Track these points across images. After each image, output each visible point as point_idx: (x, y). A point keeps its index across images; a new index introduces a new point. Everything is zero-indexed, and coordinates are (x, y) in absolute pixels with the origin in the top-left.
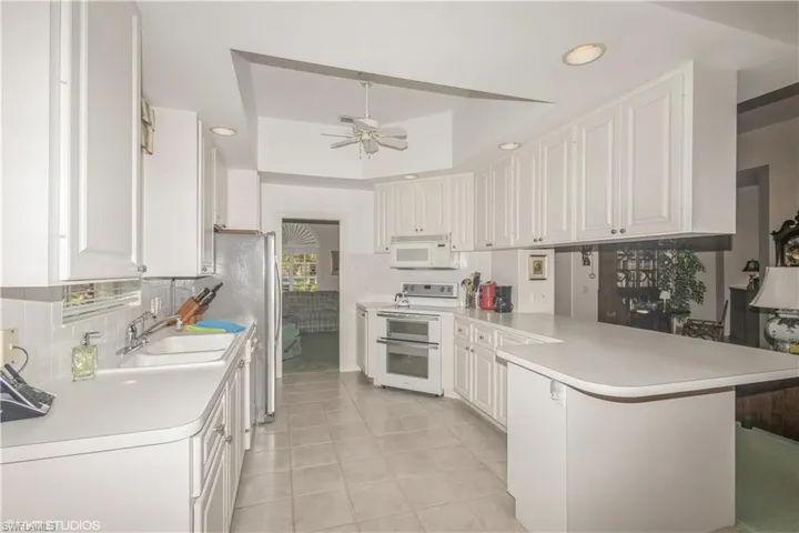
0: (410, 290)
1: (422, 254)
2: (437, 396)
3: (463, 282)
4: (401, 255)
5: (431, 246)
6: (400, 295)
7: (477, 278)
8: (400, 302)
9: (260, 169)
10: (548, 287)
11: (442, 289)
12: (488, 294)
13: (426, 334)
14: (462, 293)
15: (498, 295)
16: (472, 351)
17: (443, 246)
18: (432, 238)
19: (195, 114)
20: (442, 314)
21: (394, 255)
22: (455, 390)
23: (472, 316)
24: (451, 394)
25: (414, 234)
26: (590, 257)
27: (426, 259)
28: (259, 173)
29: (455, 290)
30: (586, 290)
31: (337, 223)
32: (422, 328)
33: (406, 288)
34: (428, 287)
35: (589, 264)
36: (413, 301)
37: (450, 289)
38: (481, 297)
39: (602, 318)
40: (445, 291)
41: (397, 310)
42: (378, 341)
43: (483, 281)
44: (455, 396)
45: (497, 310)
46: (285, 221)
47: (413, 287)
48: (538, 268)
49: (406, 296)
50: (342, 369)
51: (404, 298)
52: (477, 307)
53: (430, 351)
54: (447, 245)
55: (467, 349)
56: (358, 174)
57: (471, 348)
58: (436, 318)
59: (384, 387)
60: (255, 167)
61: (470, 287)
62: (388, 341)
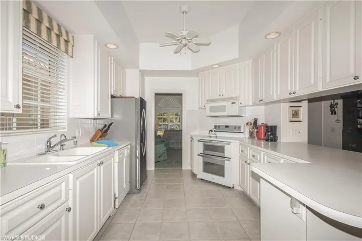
0: (217, 128)
1: (223, 108)
2: (230, 188)
3: (247, 124)
4: (213, 109)
5: (227, 104)
6: (212, 131)
7: (256, 121)
8: (212, 134)
9: (140, 69)
10: (304, 126)
11: (235, 128)
12: (263, 130)
13: (223, 152)
14: (247, 130)
15: (267, 131)
16: (249, 164)
17: (235, 103)
18: (229, 99)
19: (92, 36)
20: (232, 141)
21: (208, 109)
22: (240, 186)
23: (252, 144)
24: (237, 187)
25: (218, 97)
26: (336, 110)
27: (225, 111)
28: (140, 71)
29: (242, 128)
30: (333, 130)
31: (181, 95)
32: (221, 149)
33: (215, 127)
34: (227, 127)
35: (335, 113)
36: (219, 134)
37: (239, 128)
38: (257, 132)
39: (345, 147)
40: (237, 129)
41: (210, 139)
42: (198, 155)
43: (259, 123)
44: (240, 189)
45: (267, 140)
46: (156, 94)
47: (219, 127)
48: (296, 114)
49: (214, 131)
50: (184, 168)
51: (213, 133)
52: (256, 138)
53: (225, 161)
54: (237, 103)
55: (246, 162)
56: (188, 67)
57: (248, 162)
58: (229, 143)
59: (202, 179)
60: (138, 68)
61: (251, 127)
62: (204, 155)
